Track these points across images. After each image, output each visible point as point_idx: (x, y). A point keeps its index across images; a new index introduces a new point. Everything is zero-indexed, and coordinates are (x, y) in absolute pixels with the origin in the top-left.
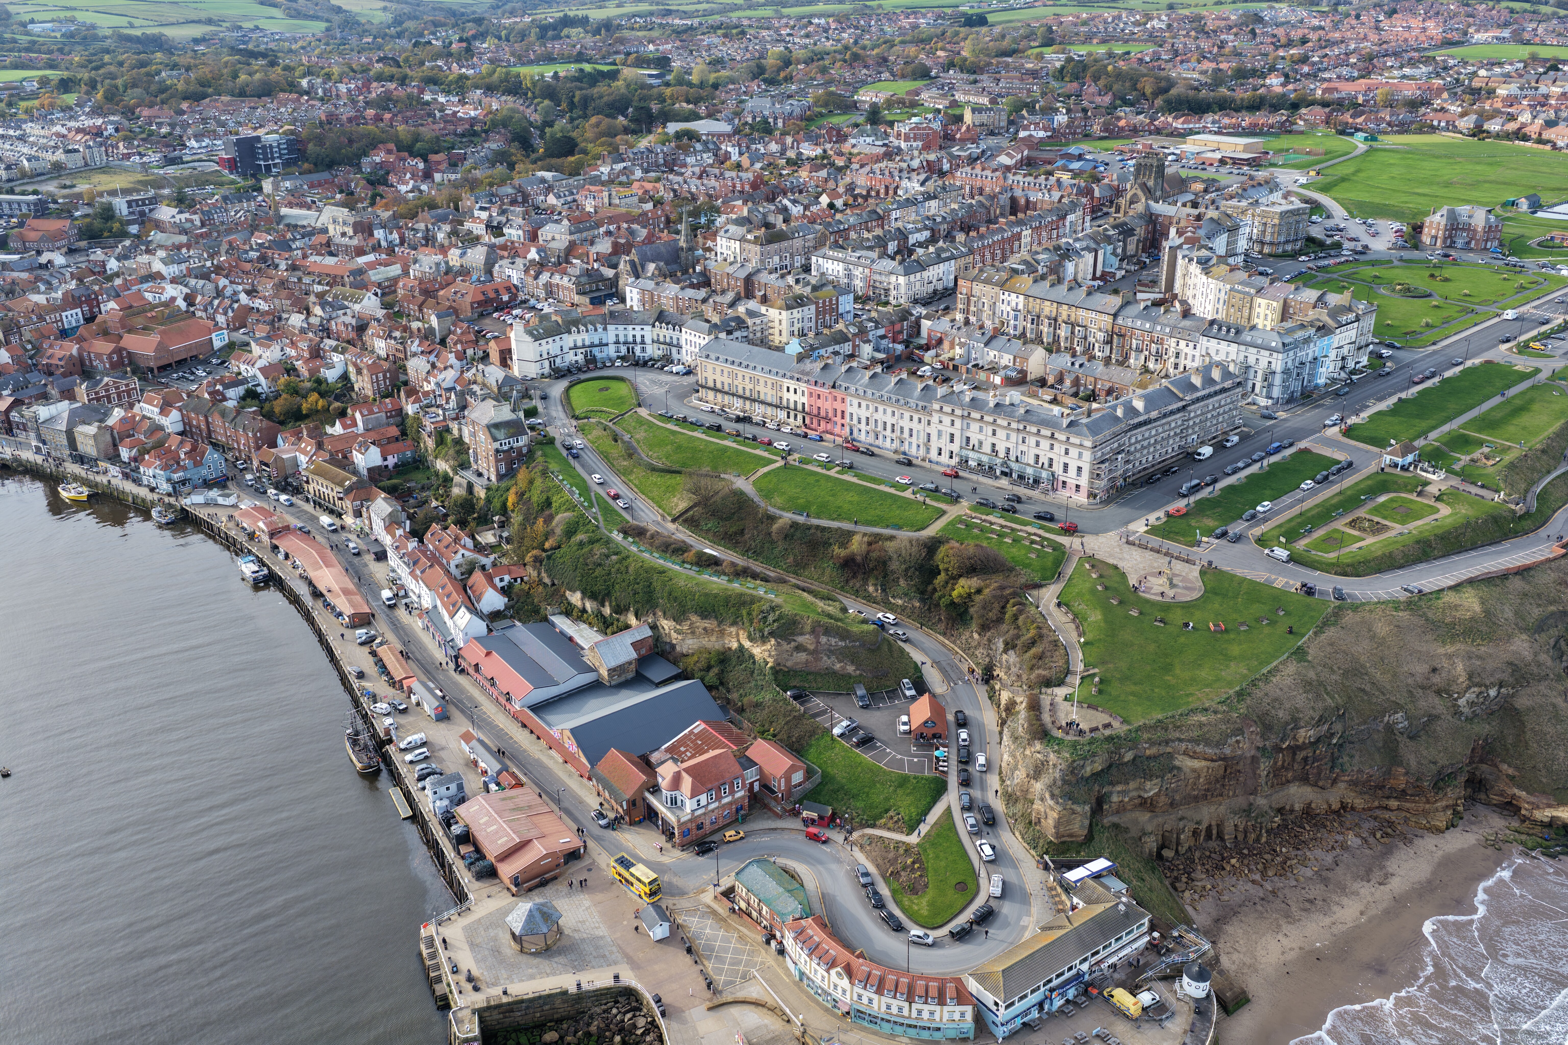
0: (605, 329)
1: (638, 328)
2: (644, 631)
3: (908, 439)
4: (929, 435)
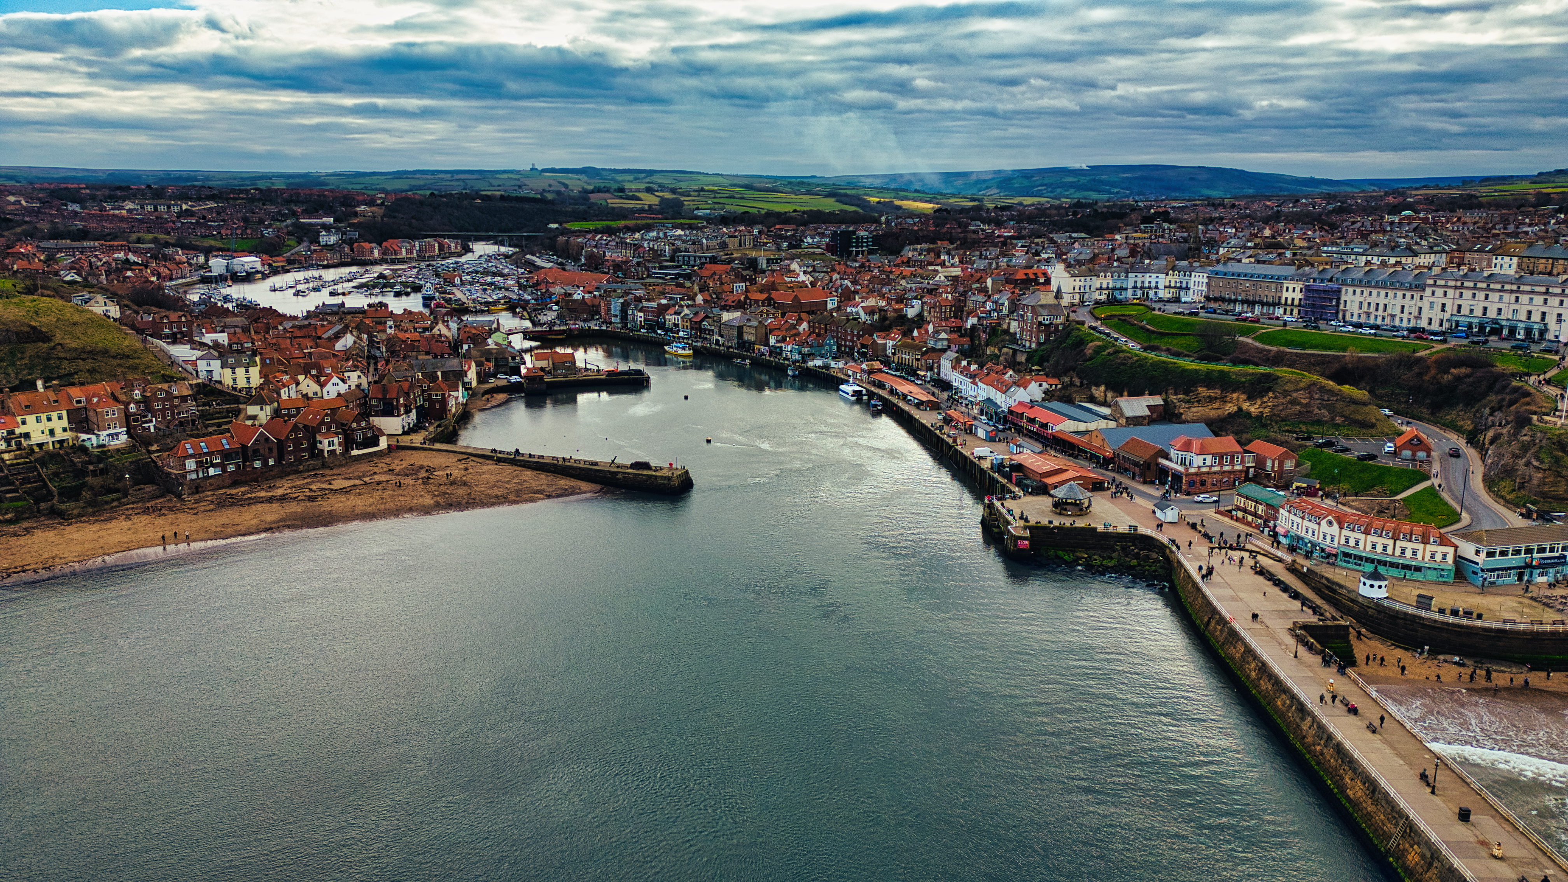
0: (1127, 277)
1: (1154, 275)
2: (1157, 400)
3: (1399, 315)
4: (1420, 308)
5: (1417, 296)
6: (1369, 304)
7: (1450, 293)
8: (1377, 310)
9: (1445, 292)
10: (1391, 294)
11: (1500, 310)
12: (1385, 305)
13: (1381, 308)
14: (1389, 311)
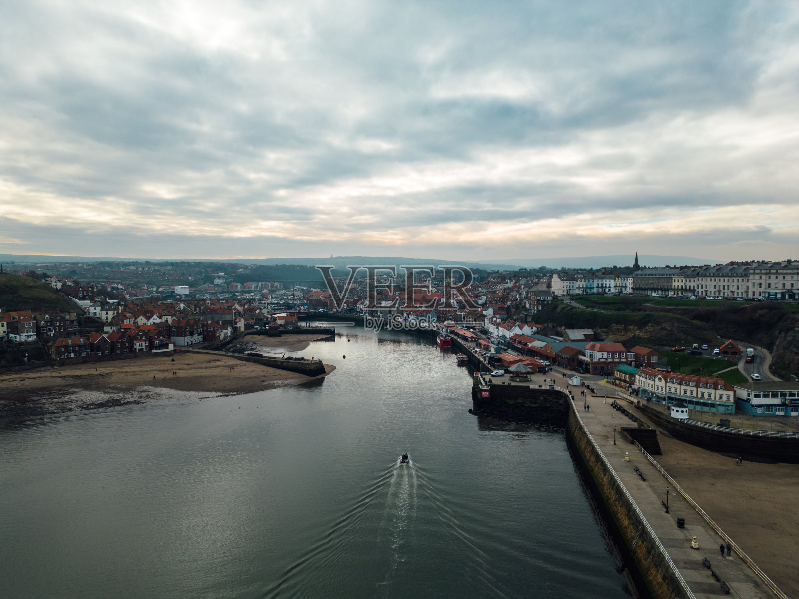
0: (593, 281)
1: (608, 280)
2: (590, 332)
3: (736, 291)
4: (748, 286)
5: (745, 279)
6: (719, 285)
7: (763, 277)
8: (724, 289)
9: (761, 276)
10: (731, 279)
11: (792, 284)
12: (728, 286)
13: (726, 287)
14: (731, 289)
